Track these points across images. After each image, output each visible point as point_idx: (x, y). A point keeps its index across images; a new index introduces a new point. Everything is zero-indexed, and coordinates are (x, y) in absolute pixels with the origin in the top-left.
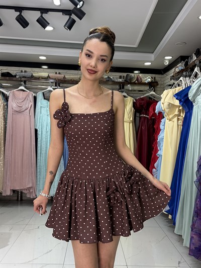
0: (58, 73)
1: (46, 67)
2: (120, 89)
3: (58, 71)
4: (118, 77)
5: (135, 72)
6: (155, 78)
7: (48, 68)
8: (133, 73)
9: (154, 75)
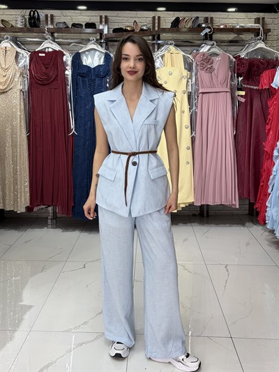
0: (103, 16)
1: (84, 8)
2: (206, 39)
3: (104, 13)
4: (203, 19)
5: (230, 10)
6: (263, 18)
7: (88, 10)
8: (226, 11)
9: (261, 15)
